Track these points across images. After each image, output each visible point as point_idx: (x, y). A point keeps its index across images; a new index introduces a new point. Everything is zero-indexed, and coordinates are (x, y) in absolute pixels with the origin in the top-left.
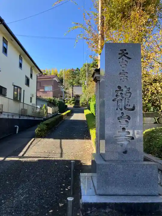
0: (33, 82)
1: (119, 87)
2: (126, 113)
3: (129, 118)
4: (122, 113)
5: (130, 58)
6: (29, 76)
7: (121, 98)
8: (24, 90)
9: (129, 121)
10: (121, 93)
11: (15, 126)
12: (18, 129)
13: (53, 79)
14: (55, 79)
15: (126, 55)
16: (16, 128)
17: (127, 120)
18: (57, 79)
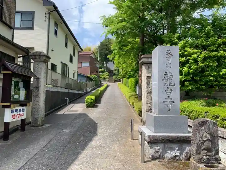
0: (75, 59)
1: (166, 72)
2: (170, 87)
3: (172, 90)
4: (168, 88)
5: (172, 55)
6: (72, 54)
7: (167, 79)
8: (69, 67)
9: (172, 92)
10: (167, 76)
11: (66, 98)
12: (68, 101)
13: (90, 56)
14: (92, 55)
15: (170, 53)
16: (67, 99)
17: (171, 91)
18: (93, 55)
